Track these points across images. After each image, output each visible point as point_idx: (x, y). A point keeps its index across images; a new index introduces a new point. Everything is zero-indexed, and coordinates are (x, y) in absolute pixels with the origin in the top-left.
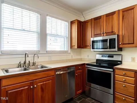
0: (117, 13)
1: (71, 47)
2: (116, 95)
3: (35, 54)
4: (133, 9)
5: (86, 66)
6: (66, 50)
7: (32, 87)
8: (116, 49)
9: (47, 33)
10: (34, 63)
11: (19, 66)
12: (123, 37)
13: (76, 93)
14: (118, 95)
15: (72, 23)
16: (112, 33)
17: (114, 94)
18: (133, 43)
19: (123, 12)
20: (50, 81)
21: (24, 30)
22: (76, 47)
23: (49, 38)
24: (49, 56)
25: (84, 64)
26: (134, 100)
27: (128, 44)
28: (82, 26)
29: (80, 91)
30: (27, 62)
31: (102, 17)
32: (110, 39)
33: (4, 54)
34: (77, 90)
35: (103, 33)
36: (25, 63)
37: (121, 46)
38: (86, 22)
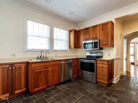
0: (99, 26)
1: (70, 47)
2: (97, 76)
3: (47, 51)
4: (108, 24)
5: (80, 59)
6: (66, 49)
7: (47, 69)
8: (98, 48)
9: (54, 38)
10: (46, 57)
11: (38, 58)
12: (102, 41)
13: (73, 76)
14: (98, 76)
15: (70, 31)
16: (96, 38)
17: (96, 76)
18: (108, 45)
19: (102, 25)
20: (57, 67)
21: (40, 36)
22: (73, 47)
23: (55, 41)
24: (55, 53)
25: (78, 58)
26: (107, 78)
27: (105, 45)
28: (77, 34)
29: (76, 76)
30: (42, 56)
31: (90, 28)
32: (94, 42)
33: (29, 51)
34: (73, 75)
35: (91, 38)
36: (41, 57)
37: (101, 47)
38: (79, 31)
